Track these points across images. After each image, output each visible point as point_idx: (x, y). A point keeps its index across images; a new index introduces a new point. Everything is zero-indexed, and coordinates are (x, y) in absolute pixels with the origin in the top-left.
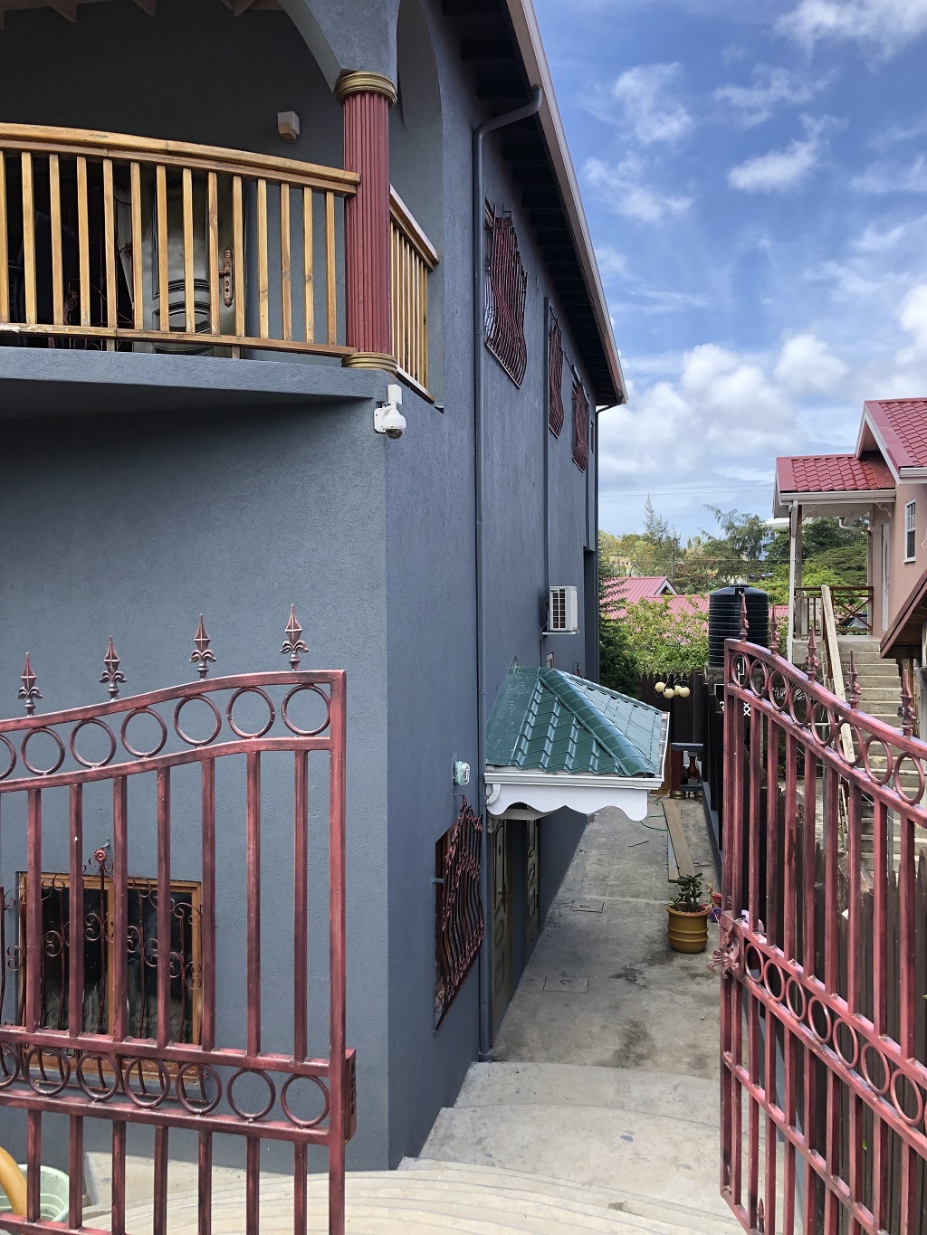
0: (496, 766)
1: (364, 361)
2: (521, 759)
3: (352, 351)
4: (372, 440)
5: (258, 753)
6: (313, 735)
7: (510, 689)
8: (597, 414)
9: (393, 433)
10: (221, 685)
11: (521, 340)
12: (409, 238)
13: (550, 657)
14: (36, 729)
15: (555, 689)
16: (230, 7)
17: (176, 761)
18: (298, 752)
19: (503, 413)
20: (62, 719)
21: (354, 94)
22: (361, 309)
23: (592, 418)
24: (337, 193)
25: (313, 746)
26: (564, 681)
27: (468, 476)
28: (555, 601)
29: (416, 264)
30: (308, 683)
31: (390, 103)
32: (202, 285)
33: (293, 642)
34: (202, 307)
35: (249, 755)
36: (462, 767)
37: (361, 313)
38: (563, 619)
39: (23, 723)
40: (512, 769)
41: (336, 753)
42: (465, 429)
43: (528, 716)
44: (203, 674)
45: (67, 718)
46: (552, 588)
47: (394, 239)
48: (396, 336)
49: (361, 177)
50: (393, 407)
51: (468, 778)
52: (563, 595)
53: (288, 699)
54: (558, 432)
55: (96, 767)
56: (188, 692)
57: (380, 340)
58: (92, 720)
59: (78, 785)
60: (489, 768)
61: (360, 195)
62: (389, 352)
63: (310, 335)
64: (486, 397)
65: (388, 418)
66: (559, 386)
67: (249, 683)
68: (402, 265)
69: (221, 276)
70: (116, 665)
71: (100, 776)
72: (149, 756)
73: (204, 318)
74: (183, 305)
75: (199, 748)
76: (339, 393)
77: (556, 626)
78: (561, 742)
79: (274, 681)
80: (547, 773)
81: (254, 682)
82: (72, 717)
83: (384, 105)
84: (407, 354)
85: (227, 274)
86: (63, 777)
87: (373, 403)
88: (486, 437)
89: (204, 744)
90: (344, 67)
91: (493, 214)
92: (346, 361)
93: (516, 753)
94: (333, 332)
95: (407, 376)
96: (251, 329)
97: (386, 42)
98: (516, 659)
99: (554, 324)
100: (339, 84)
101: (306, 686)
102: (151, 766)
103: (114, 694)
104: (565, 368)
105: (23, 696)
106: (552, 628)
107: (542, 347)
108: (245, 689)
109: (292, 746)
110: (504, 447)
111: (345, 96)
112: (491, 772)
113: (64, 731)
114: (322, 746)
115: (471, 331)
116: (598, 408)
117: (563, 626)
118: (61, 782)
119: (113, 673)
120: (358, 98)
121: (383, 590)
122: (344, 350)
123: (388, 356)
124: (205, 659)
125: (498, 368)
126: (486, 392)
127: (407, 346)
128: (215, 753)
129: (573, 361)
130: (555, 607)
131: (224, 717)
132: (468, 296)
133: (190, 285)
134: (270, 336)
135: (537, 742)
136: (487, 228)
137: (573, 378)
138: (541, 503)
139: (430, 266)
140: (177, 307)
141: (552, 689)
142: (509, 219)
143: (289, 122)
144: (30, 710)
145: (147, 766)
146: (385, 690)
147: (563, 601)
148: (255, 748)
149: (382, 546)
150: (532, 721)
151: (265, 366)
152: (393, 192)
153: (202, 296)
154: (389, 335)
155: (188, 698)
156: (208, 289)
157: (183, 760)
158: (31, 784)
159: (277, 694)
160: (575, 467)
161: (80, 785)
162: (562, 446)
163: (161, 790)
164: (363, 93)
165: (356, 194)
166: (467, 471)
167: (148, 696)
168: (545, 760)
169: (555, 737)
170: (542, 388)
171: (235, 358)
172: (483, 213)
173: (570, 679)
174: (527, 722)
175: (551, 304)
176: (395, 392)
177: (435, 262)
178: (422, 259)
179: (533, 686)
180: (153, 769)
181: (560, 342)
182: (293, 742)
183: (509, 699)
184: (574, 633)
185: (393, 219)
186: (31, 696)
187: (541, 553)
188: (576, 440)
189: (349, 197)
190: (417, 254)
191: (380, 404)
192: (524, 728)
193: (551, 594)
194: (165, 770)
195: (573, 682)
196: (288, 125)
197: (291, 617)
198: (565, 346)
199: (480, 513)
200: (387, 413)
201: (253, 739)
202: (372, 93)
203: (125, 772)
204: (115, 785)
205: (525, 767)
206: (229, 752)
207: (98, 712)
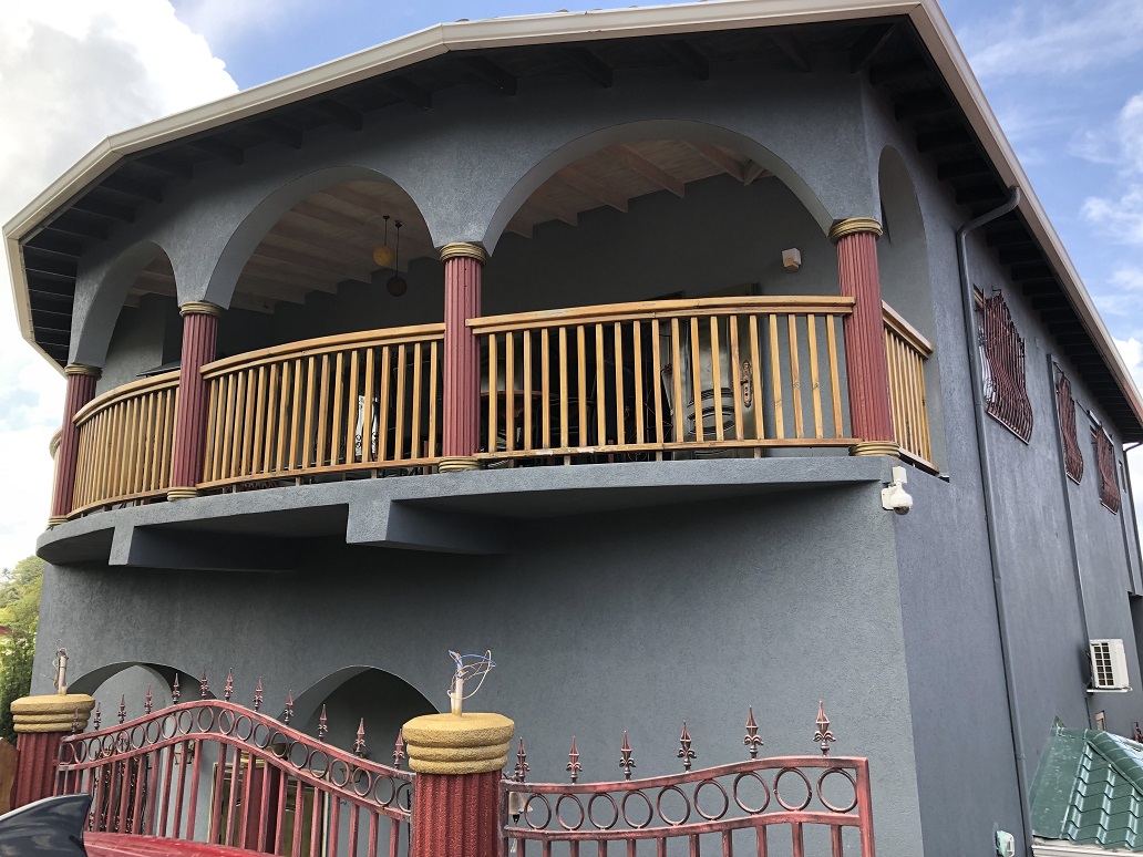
0: (1045, 839)
1: (870, 449)
2: (1074, 832)
3: (858, 441)
4: (881, 516)
5: (800, 824)
6: (844, 812)
7: (1054, 753)
8: (1125, 453)
9: (901, 510)
10: (769, 765)
11: (1026, 400)
12: (901, 336)
13: (1101, 716)
14: (632, 791)
15: (1107, 755)
16: (740, 179)
17: (736, 825)
18: (833, 826)
19: (1012, 471)
20: (650, 784)
21: (846, 236)
22: (863, 405)
23: (1118, 458)
24: (835, 315)
25: (845, 822)
26: (1117, 746)
27: (981, 536)
28: (1098, 656)
29: (911, 357)
30: (838, 767)
31: (877, 237)
32: (727, 392)
33: (823, 732)
34: (729, 410)
35: (793, 825)
36: (1005, 838)
37: (864, 409)
38: (1110, 676)
39: (623, 786)
40: (1064, 843)
41: (865, 830)
42: (974, 493)
43: (1077, 784)
44: (754, 755)
45: (654, 784)
46: (1092, 641)
47: (889, 341)
48: (897, 422)
49: (856, 299)
50: (899, 486)
51: (1013, 850)
52: (1106, 649)
53: (822, 780)
54: (1079, 478)
55: (676, 826)
56: (743, 769)
57: (883, 429)
58: (672, 787)
59: (663, 838)
60: (1037, 840)
61: (856, 314)
62: (892, 438)
63: (819, 432)
64: (992, 460)
65: (895, 497)
66: (1073, 435)
67: (790, 765)
68: (899, 361)
69: (742, 383)
70: (689, 744)
71: (679, 833)
72: (715, 819)
73: (729, 418)
74: (713, 409)
75: (753, 816)
76: (847, 479)
77: (1102, 683)
78: (1120, 814)
79: (810, 764)
80: (1106, 849)
81: (794, 764)
82: (657, 783)
83: (872, 240)
84: (909, 435)
85: (746, 382)
86: (652, 831)
87: (880, 484)
88: (996, 496)
89: (757, 813)
90: (835, 218)
91: (982, 295)
92: (853, 450)
93: (1067, 826)
94: (839, 427)
95: (911, 455)
96: (769, 432)
97: (870, 192)
98: (1057, 719)
99: (1060, 375)
100: (832, 230)
101: (836, 770)
102: (718, 827)
103: (688, 767)
104: (1079, 414)
105: (622, 765)
106: (1098, 685)
107: (1050, 400)
108: (787, 769)
109: (827, 821)
110: (1017, 503)
111: (837, 239)
112: (1040, 844)
113: (653, 794)
114: (853, 822)
115: (971, 403)
116: (1125, 446)
117: (1111, 683)
118: (652, 836)
119: (687, 751)
120: (849, 238)
121: (902, 654)
122: (851, 441)
123: (891, 443)
124: (755, 743)
125: (1002, 430)
126: (992, 454)
127: (908, 428)
128: (767, 821)
129: (1088, 405)
130: (1099, 662)
131: (772, 791)
132: (965, 373)
133: (718, 393)
134: (786, 436)
135: (1091, 812)
136: (978, 309)
137: (1090, 423)
138: (1069, 552)
139: (924, 355)
140: (709, 411)
141: (1103, 754)
142: (1000, 297)
143: (792, 256)
144: (628, 776)
145: (715, 828)
146: (912, 753)
147: (1107, 656)
148: (798, 820)
149: (898, 612)
150: (1083, 789)
151: (783, 462)
152: (886, 306)
153: (727, 400)
154: (890, 425)
155: (743, 774)
156: (732, 395)
157: (742, 824)
158: (629, 835)
159: (814, 775)
160: (1106, 511)
161: (664, 839)
162: (1086, 491)
163: (726, 848)
164: (853, 234)
165: (851, 314)
166: (980, 533)
167: (713, 771)
168: (1102, 835)
169: (1112, 809)
170: (1054, 438)
171: (757, 457)
172: (972, 296)
173: (1125, 743)
174: (1076, 791)
175: (1054, 359)
176: (900, 473)
177: (929, 352)
178: (916, 352)
179: (1080, 751)
180: (719, 830)
181: (1069, 393)
182: (829, 817)
183: (1054, 764)
184: (1125, 691)
185: (886, 326)
186: (628, 765)
187: (1075, 604)
188: (1102, 485)
189: (846, 316)
190: (911, 348)
191: (886, 485)
192: (1074, 798)
193: (1092, 649)
194: (728, 831)
195: (1128, 748)
196: (791, 259)
197: (820, 711)
198: (1077, 394)
199: (998, 572)
200: (893, 492)
201: (796, 812)
202: (860, 233)
203: (697, 831)
204: (691, 841)
205: (1079, 841)
206: (778, 820)
207: (676, 781)
